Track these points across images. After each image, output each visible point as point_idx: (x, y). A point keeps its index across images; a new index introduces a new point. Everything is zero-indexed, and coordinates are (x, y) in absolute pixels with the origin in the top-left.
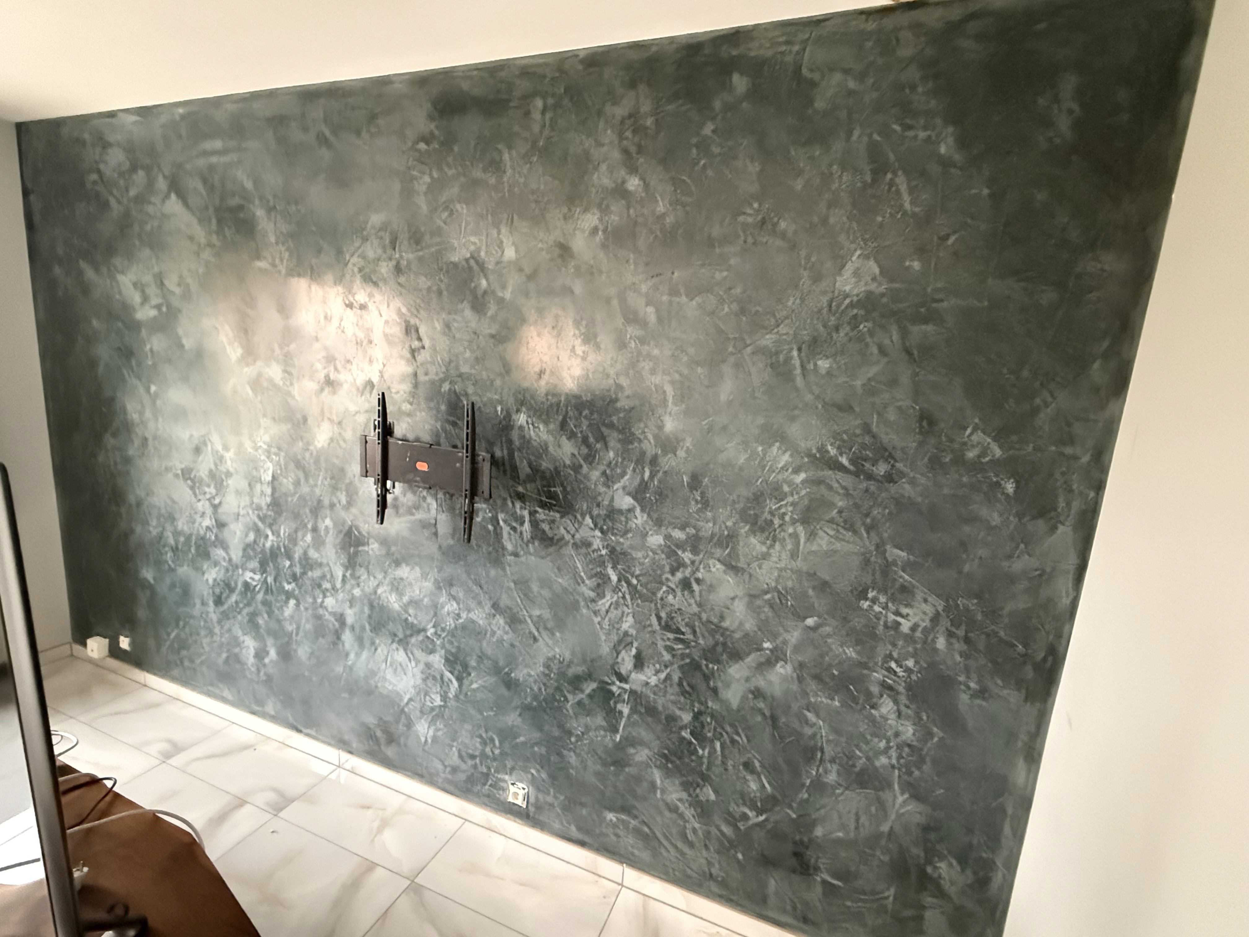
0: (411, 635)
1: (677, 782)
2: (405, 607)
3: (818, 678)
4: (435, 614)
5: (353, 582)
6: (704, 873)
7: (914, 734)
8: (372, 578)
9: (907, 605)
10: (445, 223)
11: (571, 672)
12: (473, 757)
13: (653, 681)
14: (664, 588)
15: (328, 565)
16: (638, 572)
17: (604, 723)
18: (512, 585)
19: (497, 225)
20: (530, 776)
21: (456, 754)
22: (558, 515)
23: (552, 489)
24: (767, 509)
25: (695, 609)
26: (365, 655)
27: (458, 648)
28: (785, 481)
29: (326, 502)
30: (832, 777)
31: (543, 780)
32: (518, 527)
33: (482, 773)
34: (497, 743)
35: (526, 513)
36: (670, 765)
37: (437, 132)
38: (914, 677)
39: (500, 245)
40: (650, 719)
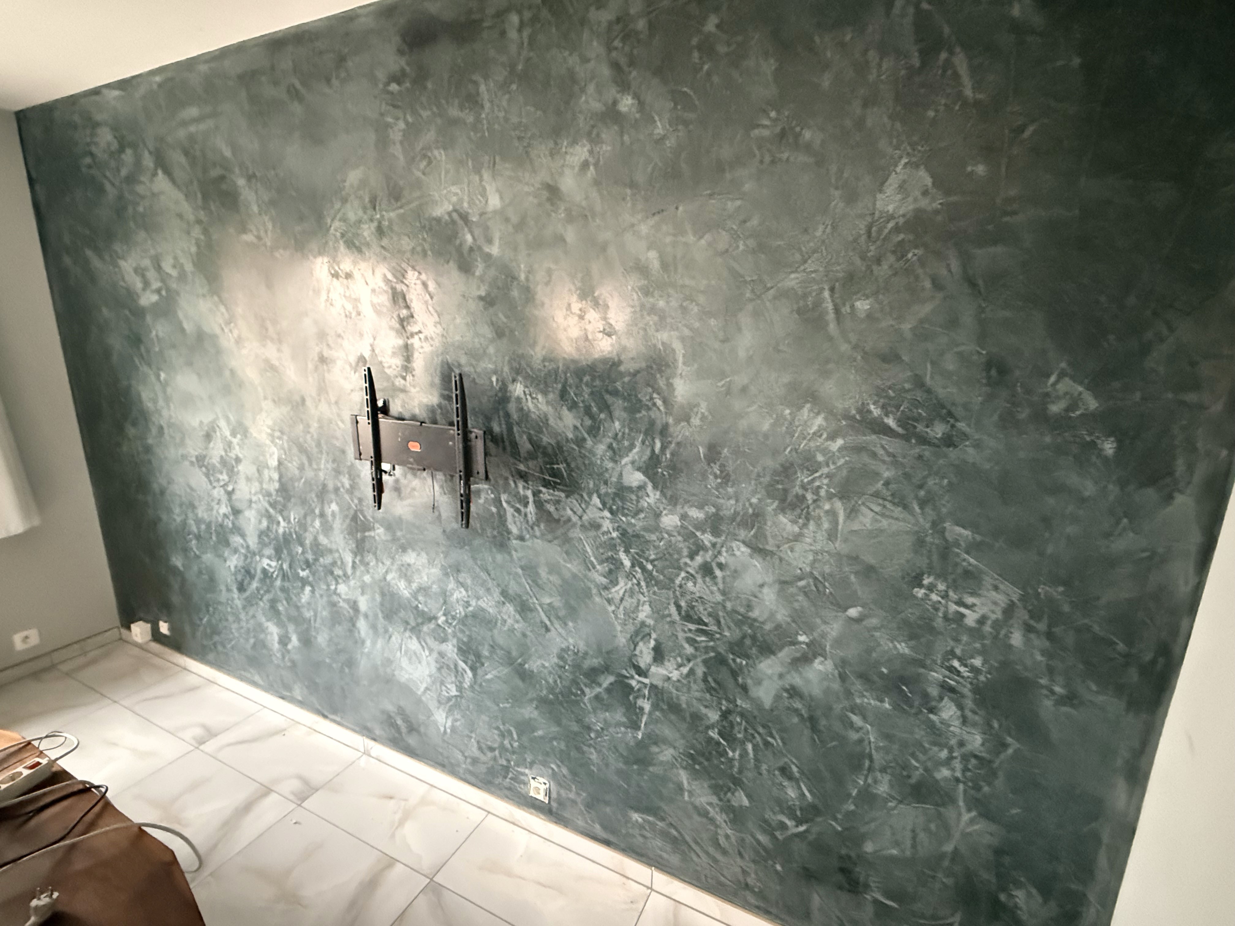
0: (422, 623)
1: (706, 786)
2: (415, 595)
3: (863, 677)
4: (445, 602)
5: (362, 568)
6: (739, 881)
7: (983, 745)
8: (380, 565)
9: (973, 594)
10: (424, 174)
11: (587, 664)
12: (492, 749)
13: (675, 675)
14: (683, 574)
15: (337, 551)
16: (653, 557)
17: (624, 719)
18: (520, 571)
19: (478, 170)
20: (550, 771)
21: (475, 745)
22: (563, 495)
23: (555, 466)
24: (798, 483)
25: (719, 598)
26: (380, 643)
27: (470, 637)
28: (818, 448)
29: (331, 486)
30: (883, 788)
31: (564, 776)
32: (522, 509)
33: (502, 765)
34: (515, 736)
35: (529, 493)
36: (697, 767)
37: (408, 69)
38: (982, 678)
39: (484, 194)
40: (673, 717)
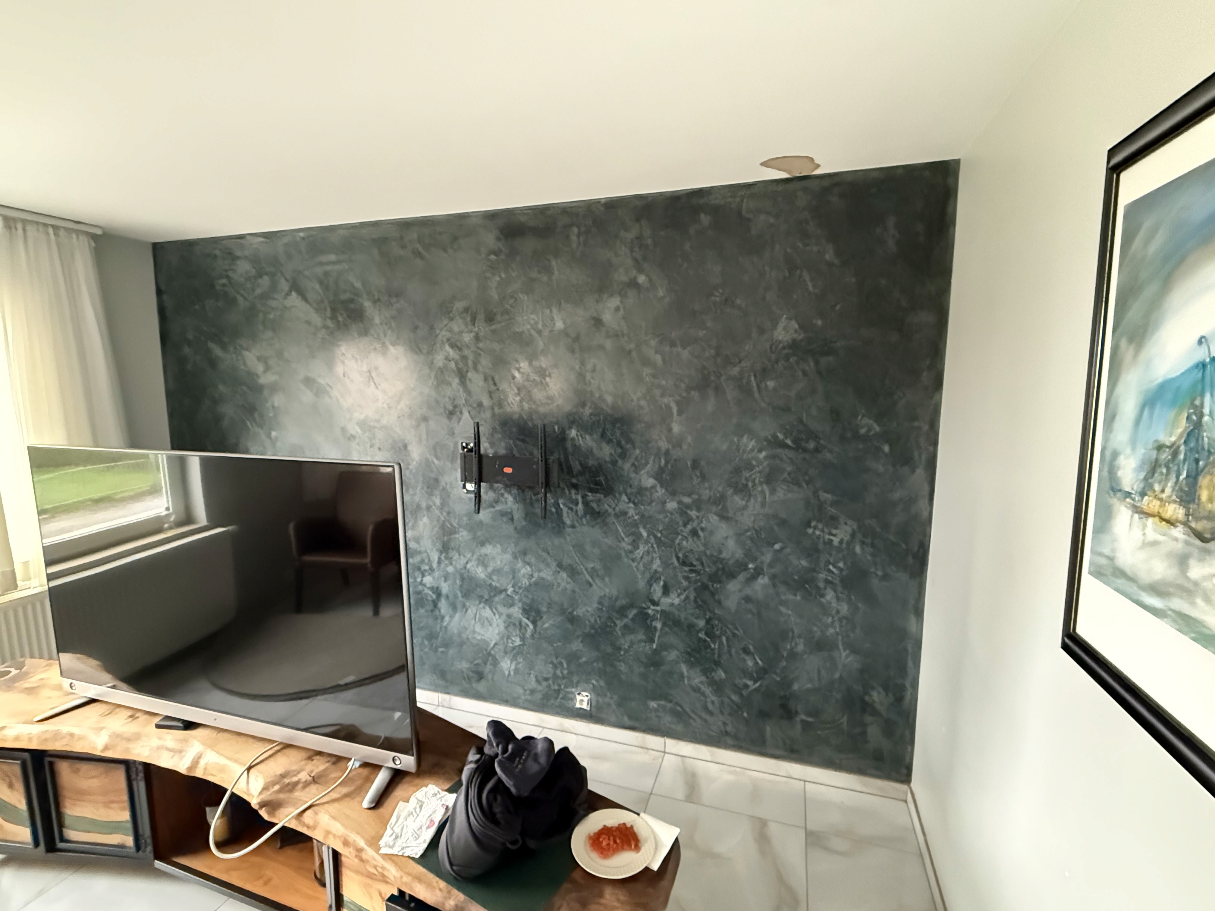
0: (495, 596)
1: (698, 671)
2: (490, 576)
3: (785, 583)
4: (514, 578)
5: (447, 562)
6: (722, 732)
7: (848, 610)
8: (462, 557)
9: (836, 528)
10: (511, 306)
11: (619, 604)
12: (546, 679)
13: (677, 601)
14: (680, 537)
15: (426, 552)
16: (661, 528)
17: (644, 637)
18: (571, 548)
19: (549, 307)
20: (591, 686)
21: (534, 679)
22: (602, 496)
23: (597, 479)
24: (744, 477)
25: (702, 548)
26: (457, 616)
27: (533, 599)
28: (753, 457)
29: (424, 505)
30: (800, 648)
31: (601, 687)
32: (574, 507)
33: (555, 690)
34: (565, 665)
35: (579, 498)
36: (692, 659)
37: (503, 249)
38: (844, 573)
39: (552, 319)
40: (675, 629)
